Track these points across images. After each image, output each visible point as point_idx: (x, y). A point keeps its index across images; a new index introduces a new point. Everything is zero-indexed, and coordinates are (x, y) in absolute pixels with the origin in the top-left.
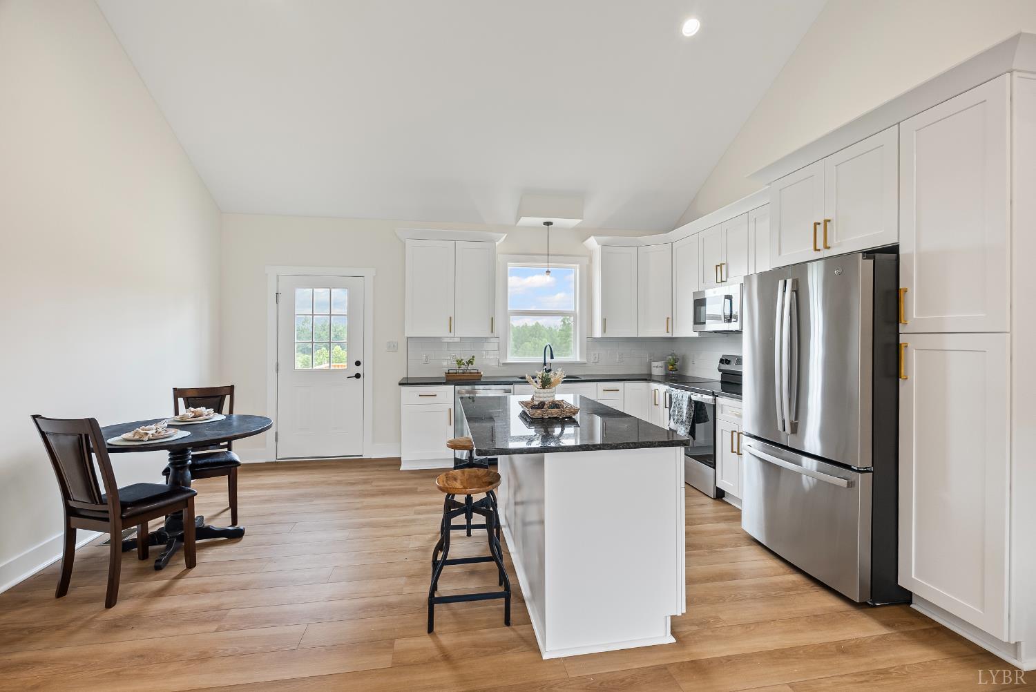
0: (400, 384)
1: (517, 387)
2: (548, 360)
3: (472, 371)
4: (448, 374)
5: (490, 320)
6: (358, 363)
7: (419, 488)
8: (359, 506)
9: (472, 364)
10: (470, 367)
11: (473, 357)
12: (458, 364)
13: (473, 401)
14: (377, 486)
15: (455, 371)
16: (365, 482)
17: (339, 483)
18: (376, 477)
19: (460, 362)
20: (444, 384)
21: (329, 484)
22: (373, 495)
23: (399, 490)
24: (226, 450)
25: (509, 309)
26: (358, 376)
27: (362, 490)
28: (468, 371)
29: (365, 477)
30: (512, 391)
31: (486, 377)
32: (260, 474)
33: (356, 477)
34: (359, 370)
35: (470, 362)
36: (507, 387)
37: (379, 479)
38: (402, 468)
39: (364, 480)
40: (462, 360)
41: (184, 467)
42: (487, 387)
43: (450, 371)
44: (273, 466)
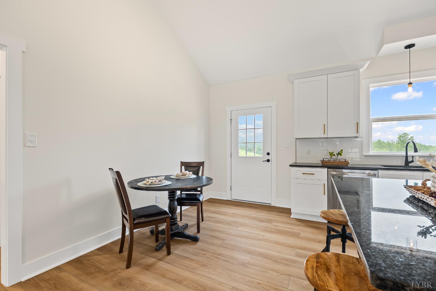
0: (290, 166)
1: (381, 172)
2: (411, 153)
3: (340, 160)
4: (323, 161)
5: (356, 125)
6: (268, 154)
7: (301, 234)
8: (261, 238)
9: (341, 155)
10: (339, 157)
11: (342, 150)
12: (330, 155)
13: (342, 180)
14: (276, 226)
15: (328, 160)
16: (269, 221)
17: (254, 219)
18: (276, 219)
19: (332, 154)
20: (320, 167)
21: (250, 218)
22: (271, 232)
23: (287, 232)
24: (199, 193)
25: (371, 118)
26: (268, 161)
27: (266, 227)
28: (337, 160)
29: (269, 218)
30: (377, 175)
31: (352, 164)
32: (221, 205)
33: (265, 217)
34: (268, 157)
35: (339, 154)
36: (372, 172)
37: (277, 221)
38: (292, 217)
39: (269, 219)
40: (333, 152)
41: (174, 200)
42: (353, 171)
43: (324, 160)
44: (229, 202)
